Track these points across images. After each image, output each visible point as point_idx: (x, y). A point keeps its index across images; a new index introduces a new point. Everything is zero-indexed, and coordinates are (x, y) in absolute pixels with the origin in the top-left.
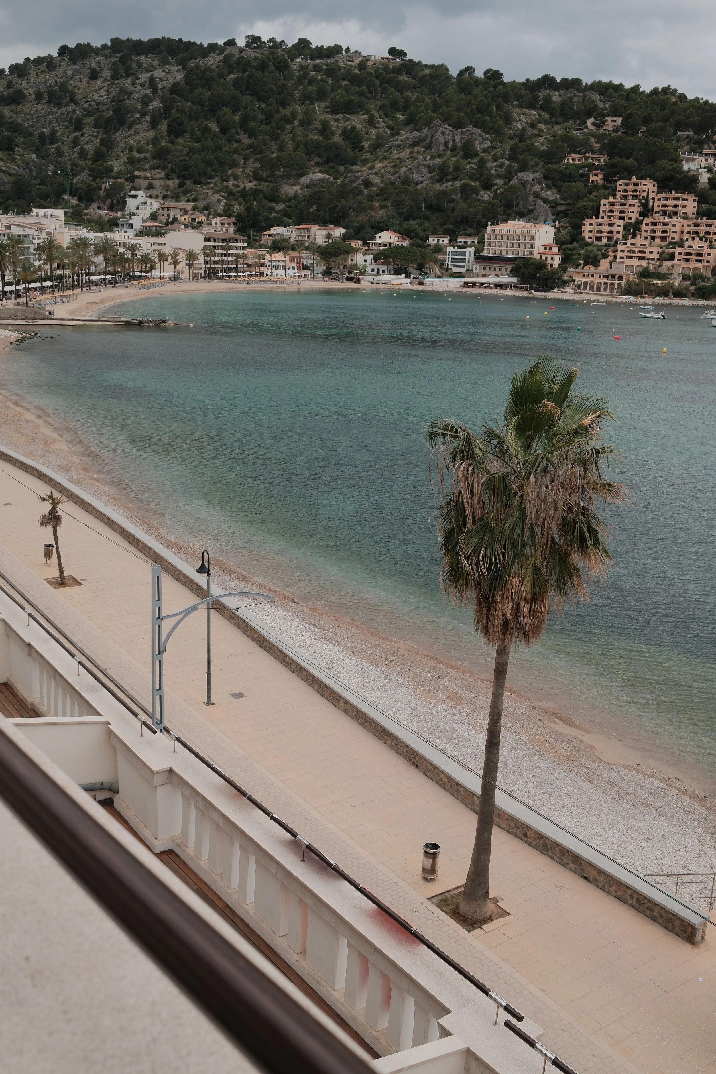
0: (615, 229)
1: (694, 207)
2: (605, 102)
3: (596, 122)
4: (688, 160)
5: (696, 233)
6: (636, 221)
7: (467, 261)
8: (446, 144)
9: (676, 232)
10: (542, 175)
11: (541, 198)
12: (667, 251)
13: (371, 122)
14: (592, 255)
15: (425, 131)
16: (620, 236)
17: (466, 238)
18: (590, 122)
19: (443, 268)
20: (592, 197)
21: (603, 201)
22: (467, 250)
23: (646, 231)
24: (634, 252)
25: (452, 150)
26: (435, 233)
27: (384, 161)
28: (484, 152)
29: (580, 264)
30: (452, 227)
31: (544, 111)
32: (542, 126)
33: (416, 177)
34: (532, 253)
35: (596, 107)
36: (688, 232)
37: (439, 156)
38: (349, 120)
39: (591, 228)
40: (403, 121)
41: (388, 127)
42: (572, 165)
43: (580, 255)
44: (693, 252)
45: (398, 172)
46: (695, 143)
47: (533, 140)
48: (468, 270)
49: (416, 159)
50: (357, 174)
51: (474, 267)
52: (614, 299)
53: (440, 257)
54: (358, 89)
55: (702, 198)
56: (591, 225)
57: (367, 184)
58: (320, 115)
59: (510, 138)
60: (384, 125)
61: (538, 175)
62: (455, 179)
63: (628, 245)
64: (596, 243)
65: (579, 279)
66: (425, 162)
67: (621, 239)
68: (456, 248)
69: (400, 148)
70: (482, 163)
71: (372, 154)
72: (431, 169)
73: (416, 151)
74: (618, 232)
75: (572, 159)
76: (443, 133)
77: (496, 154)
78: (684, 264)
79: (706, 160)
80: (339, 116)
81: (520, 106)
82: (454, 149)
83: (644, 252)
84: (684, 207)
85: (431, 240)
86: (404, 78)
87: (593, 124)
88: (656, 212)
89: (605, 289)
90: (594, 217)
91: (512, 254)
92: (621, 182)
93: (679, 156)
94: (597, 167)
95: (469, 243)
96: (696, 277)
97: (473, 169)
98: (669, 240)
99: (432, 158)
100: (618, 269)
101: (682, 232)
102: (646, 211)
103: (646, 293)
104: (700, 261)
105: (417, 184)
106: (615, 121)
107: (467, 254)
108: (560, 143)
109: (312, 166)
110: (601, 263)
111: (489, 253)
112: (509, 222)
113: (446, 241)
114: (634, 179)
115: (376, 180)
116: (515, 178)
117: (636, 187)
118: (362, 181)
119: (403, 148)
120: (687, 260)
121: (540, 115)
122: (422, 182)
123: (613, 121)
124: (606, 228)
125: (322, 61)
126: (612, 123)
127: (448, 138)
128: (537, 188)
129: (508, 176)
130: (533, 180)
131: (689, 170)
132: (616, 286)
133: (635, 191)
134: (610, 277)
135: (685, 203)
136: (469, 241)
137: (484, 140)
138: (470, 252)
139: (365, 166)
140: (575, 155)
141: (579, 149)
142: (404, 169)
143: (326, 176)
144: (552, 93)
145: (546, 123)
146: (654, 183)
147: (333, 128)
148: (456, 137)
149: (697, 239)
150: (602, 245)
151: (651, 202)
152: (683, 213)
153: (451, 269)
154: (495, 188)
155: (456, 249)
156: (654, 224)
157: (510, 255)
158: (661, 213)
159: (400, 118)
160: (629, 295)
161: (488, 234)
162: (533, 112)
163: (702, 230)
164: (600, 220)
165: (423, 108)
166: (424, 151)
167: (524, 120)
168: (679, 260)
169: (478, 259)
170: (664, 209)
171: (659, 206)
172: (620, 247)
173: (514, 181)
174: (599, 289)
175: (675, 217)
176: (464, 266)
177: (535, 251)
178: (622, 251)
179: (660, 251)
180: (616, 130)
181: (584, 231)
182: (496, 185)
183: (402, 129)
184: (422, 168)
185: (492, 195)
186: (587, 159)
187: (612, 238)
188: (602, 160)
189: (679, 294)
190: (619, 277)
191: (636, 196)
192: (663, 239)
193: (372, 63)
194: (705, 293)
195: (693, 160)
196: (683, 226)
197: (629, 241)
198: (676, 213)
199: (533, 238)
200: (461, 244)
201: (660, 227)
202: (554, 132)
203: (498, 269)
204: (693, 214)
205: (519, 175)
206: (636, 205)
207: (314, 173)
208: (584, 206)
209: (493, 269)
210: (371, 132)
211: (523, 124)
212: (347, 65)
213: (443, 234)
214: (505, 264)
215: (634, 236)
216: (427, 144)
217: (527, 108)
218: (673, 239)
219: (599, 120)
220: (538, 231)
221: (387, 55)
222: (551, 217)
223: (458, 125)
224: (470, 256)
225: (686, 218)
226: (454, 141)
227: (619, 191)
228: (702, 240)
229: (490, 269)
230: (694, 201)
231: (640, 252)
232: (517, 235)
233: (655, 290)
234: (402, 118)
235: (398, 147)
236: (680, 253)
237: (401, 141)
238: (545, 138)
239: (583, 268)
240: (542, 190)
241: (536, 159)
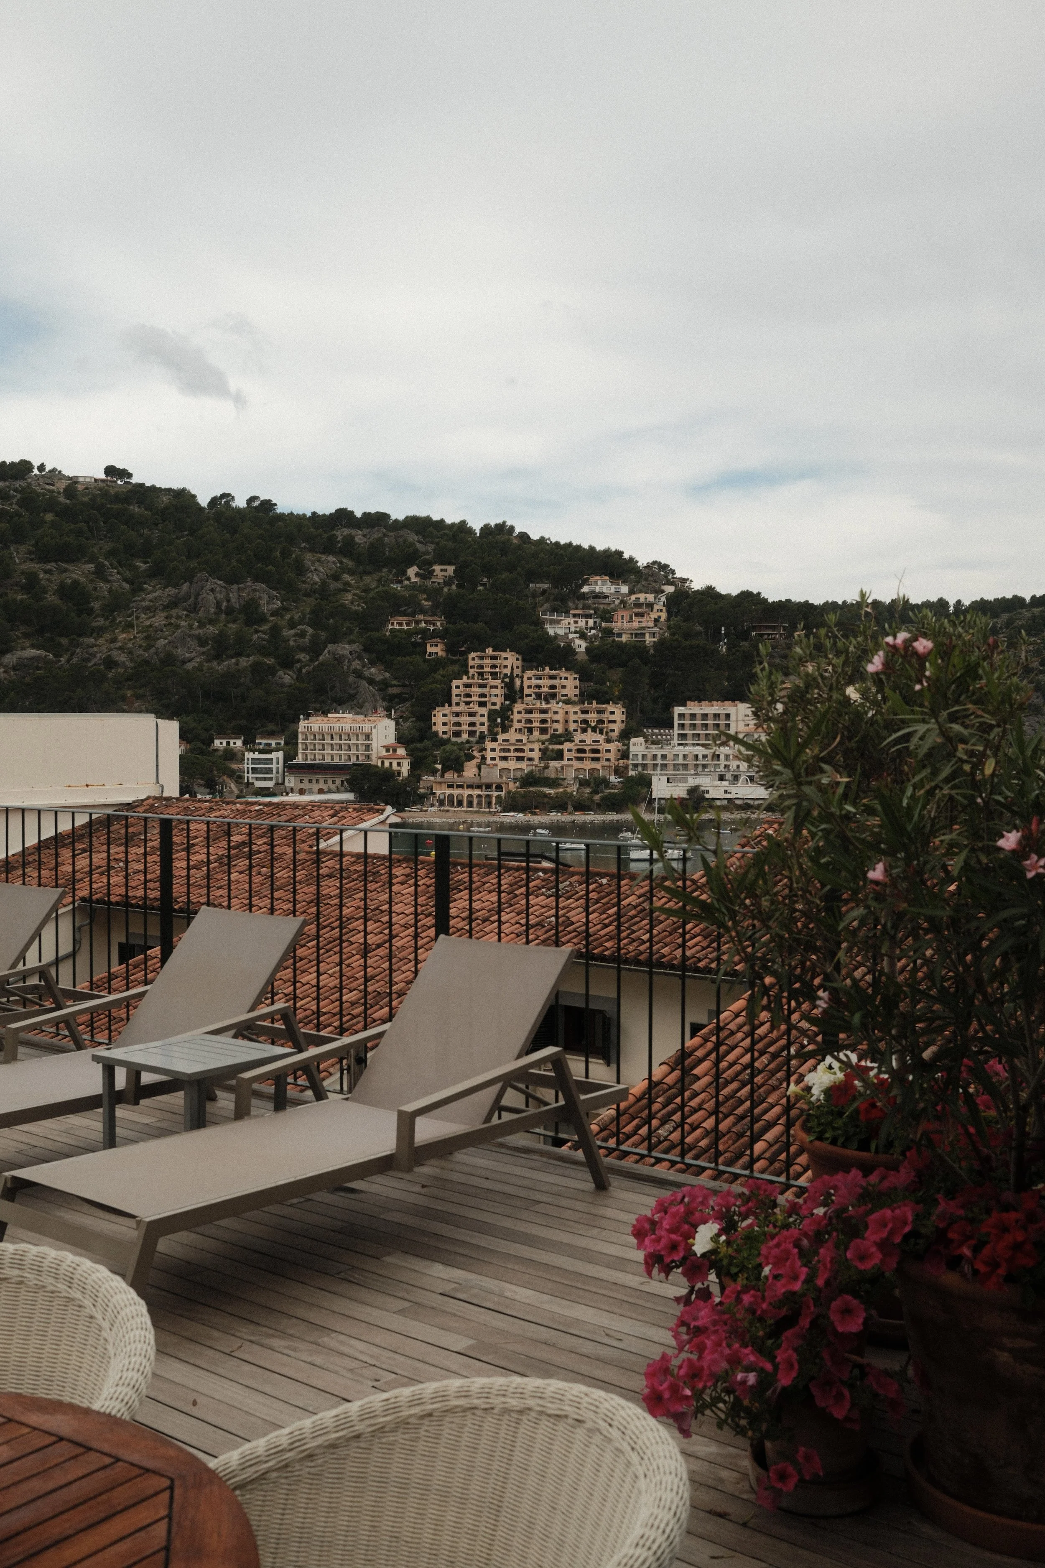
0: (477, 719)
1: (576, 687)
2: (425, 544)
3: (421, 571)
4: (552, 622)
5: (585, 722)
6: (501, 708)
7: (274, 771)
8: (218, 604)
9: (557, 721)
10: (361, 647)
11: (364, 678)
12: (551, 747)
13: (100, 573)
14: (452, 757)
15: (186, 586)
16: (485, 729)
17: (268, 739)
18: (412, 571)
19: (242, 783)
20: (438, 676)
21: (455, 683)
22: (274, 755)
23: (519, 721)
24: (509, 750)
25: (227, 614)
26: (222, 733)
27: (130, 630)
28: (272, 615)
29: (437, 770)
30: (245, 723)
31: (345, 556)
32: (347, 577)
33: (181, 652)
34: (368, 757)
35: (416, 551)
36: (575, 722)
37: (211, 622)
38: (66, 570)
39: (445, 720)
40: (145, 571)
41: (125, 580)
42: (399, 630)
43: (435, 756)
44: (587, 748)
45: (154, 646)
46: (555, 600)
47: (339, 597)
48: (277, 784)
49: (178, 627)
50: (91, 650)
51: (287, 779)
52: (496, 819)
53: (235, 766)
54: (72, 526)
55: (584, 676)
56: (445, 715)
57: (110, 663)
58: (21, 564)
59: (307, 595)
60: (119, 577)
61: (355, 647)
62: (239, 654)
63: (500, 741)
64: (454, 739)
65: (441, 791)
66: (193, 632)
67: (486, 733)
68: (257, 753)
69: (151, 610)
70: (275, 631)
71: (106, 619)
72: (202, 641)
73: (174, 615)
74: (482, 724)
75: (397, 624)
76: (212, 590)
77: (292, 618)
78: (577, 765)
79: (576, 622)
80: (51, 566)
81: (312, 550)
82: (229, 611)
83: (523, 751)
84: (564, 687)
85: (217, 743)
86: (135, 509)
87: (417, 575)
88: (527, 695)
89: (479, 804)
90: (447, 705)
91: (340, 760)
92: (473, 655)
93: (539, 618)
94: (435, 634)
95: (273, 745)
96: (597, 783)
97: (264, 640)
98: (551, 732)
99: (202, 625)
100: (492, 775)
101: (567, 721)
102: (513, 694)
103: (536, 808)
104: (597, 759)
105: (184, 662)
106: (446, 570)
107: (275, 761)
108: (379, 602)
109: (19, 638)
110: (465, 768)
111: (306, 759)
112: (330, 715)
113: (239, 743)
114: (490, 651)
115: (122, 658)
116: (326, 651)
117: (494, 662)
118: (100, 659)
119: (155, 611)
120: (580, 759)
121: (341, 563)
122: (190, 660)
123: (442, 570)
124: (465, 719)
125: (7, 484)
126: (442, 572)
127: (220, 596)
128: (356, 664)
129: (315, 649)
130: (351, 653)
131: (556, 636)
132: (494, 800)
133: (494, 667)
134: (484, 788)
135: (564, 682)
136: (273, 743)
137: (271, 598)
138: (278, 759)
139: (101, 637)
140: (400, 618)
141: (403, 609)
142: (162, 642)
143: (42, 653)
144: (353, 532)
145: (352, 573)
146: (518, 656)
147: (43, 583)
148: (231, 595)
149: (589, 730)
150: (462, 743)
151: (518, 682)
152: (563, 695)
153: (253, 783)
154: (298, 665)
155: (257, 755)
156: (530, 712)
157: (336, 761)
158: (534, 696)
159: (140, 567)
160: (514, 811)
161: (302, 733)
162: (331, 558)
163: (593, 717)
164: (455, 709)
165: (174, 554)
166: (187, 616)
167: (322, 569)
168: (569, 759)
169: (291, 768)
170: (537, 691)
171: (529, 687)
172: (489, 745)
173: (324, 656)
174: (470, 804)
175: (554, 702)
176: (271, 779)
177: (374, 754)
178: (493, 750)
179: (542, 747)
180: (448, 582)
181: (435, 724)
182: (299, 661)
183: (145, 583)
184: (189, 639)
185: (295, 676)
186: (418, 622)
187: (474, 732)
188: (438, 624)
189: (581, 807)
190: (496, 787)
191: (496, 673)
192: (543, 731)
193: (83, 487)
194: (614, 804)
195: (559, 622)
196: (567, 713)
197: (501, 737)
198: (553, 696)
199: (368, 737)
200: (261, 747)
201: (536, 716)
202: (366, 585)
203: (322, 781)
204: (576, 696)
205: (330, 647)
206: (500, 687)
207: (23, 649)
208: (431, 690)
209: (314, 782)
210: (102, 588)
211: (321, 575)
212: (45, 489)
213: (233, 733)
214: (332, 774)
215: (505, 730)
216: (190, 605)
217: (323, 553)
218: (556, 730)
219: (424, 570)
220: (375, 727)
221: (103, 476)
222: (381, 703)
223: (232, 579)
224: (278, 763)
225: (568, 702)
226: (228, 600)
227: (472, 667)
228: (595, 732)
229: (310, 781)
230: (575, 679)
231: (516, 750)
232: (345, 734)
233: (548, 803)
234: (143, 566)
235: (147, 608)
236: (570, 750)
237: (150, 601)
238: (354, 594)
239: (442, 776)
240: (364, 667)
241: (348, 624)
